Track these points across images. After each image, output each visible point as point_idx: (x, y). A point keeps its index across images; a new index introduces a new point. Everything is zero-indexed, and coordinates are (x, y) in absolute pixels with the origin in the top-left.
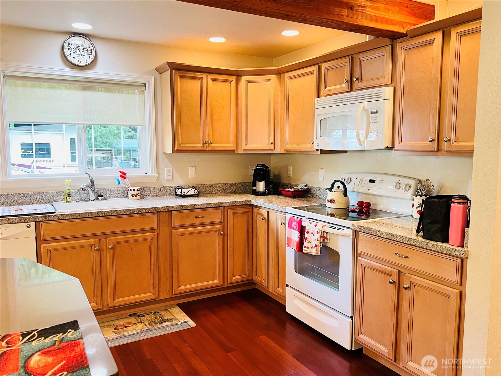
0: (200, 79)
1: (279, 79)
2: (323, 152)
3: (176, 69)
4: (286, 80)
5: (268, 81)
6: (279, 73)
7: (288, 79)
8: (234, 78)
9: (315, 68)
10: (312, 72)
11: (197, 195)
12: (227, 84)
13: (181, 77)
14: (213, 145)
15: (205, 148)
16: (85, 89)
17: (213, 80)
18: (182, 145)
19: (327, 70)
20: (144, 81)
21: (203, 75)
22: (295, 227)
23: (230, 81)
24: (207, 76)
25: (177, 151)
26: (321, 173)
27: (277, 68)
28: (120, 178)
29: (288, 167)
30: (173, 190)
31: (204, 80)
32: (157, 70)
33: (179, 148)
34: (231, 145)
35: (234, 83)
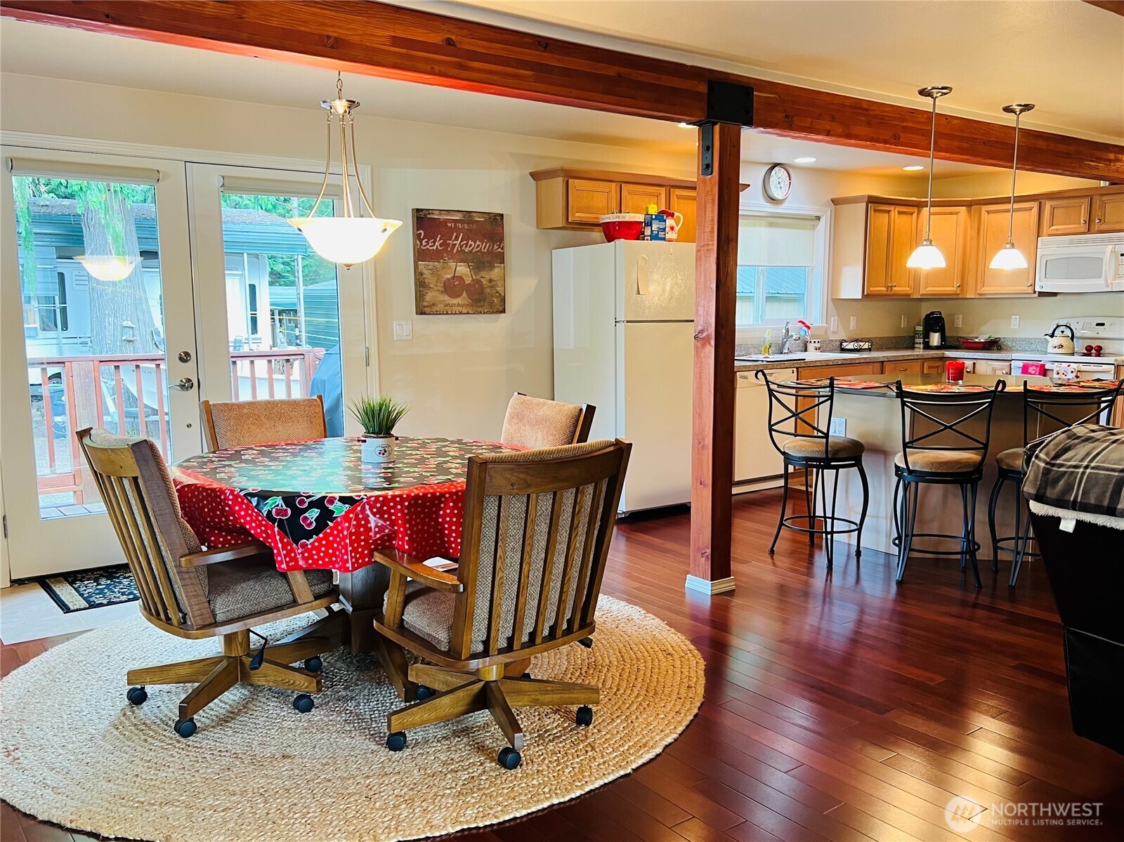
0: (889, 212)
1: (969, 211)
2: (1041, 294)
3: (872, 202)
4: (984, 214)
5: (957, 213)
6: (969, 205)
7: (986, 213)
8: (915, 210)
9: (1035, 205)
10: (1031, 209)
11: (870, 350)
12: (909, 217)
13: (875, 210)
14: (895, 289)
15: (889, 292)
16: (771, 225)
17: (900, 213)
18: (871, 289)
19: (1053, 208)
20: (818, 214)
21: (892, 208)
22: (1033, 372)
23: (912, 214)
24: (895, 208)
25: (866, 296)
26: (1015, 320)
27: (970, 199)
28: (804, 328)
29: (956, 316)
30: (838, 343)
31: (892, 213)
32: (833, 201)
33: (869, 292)
34: (909, 289)
35: (915, 215)
